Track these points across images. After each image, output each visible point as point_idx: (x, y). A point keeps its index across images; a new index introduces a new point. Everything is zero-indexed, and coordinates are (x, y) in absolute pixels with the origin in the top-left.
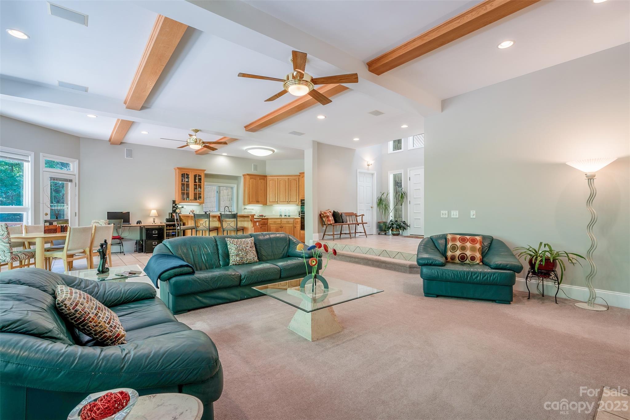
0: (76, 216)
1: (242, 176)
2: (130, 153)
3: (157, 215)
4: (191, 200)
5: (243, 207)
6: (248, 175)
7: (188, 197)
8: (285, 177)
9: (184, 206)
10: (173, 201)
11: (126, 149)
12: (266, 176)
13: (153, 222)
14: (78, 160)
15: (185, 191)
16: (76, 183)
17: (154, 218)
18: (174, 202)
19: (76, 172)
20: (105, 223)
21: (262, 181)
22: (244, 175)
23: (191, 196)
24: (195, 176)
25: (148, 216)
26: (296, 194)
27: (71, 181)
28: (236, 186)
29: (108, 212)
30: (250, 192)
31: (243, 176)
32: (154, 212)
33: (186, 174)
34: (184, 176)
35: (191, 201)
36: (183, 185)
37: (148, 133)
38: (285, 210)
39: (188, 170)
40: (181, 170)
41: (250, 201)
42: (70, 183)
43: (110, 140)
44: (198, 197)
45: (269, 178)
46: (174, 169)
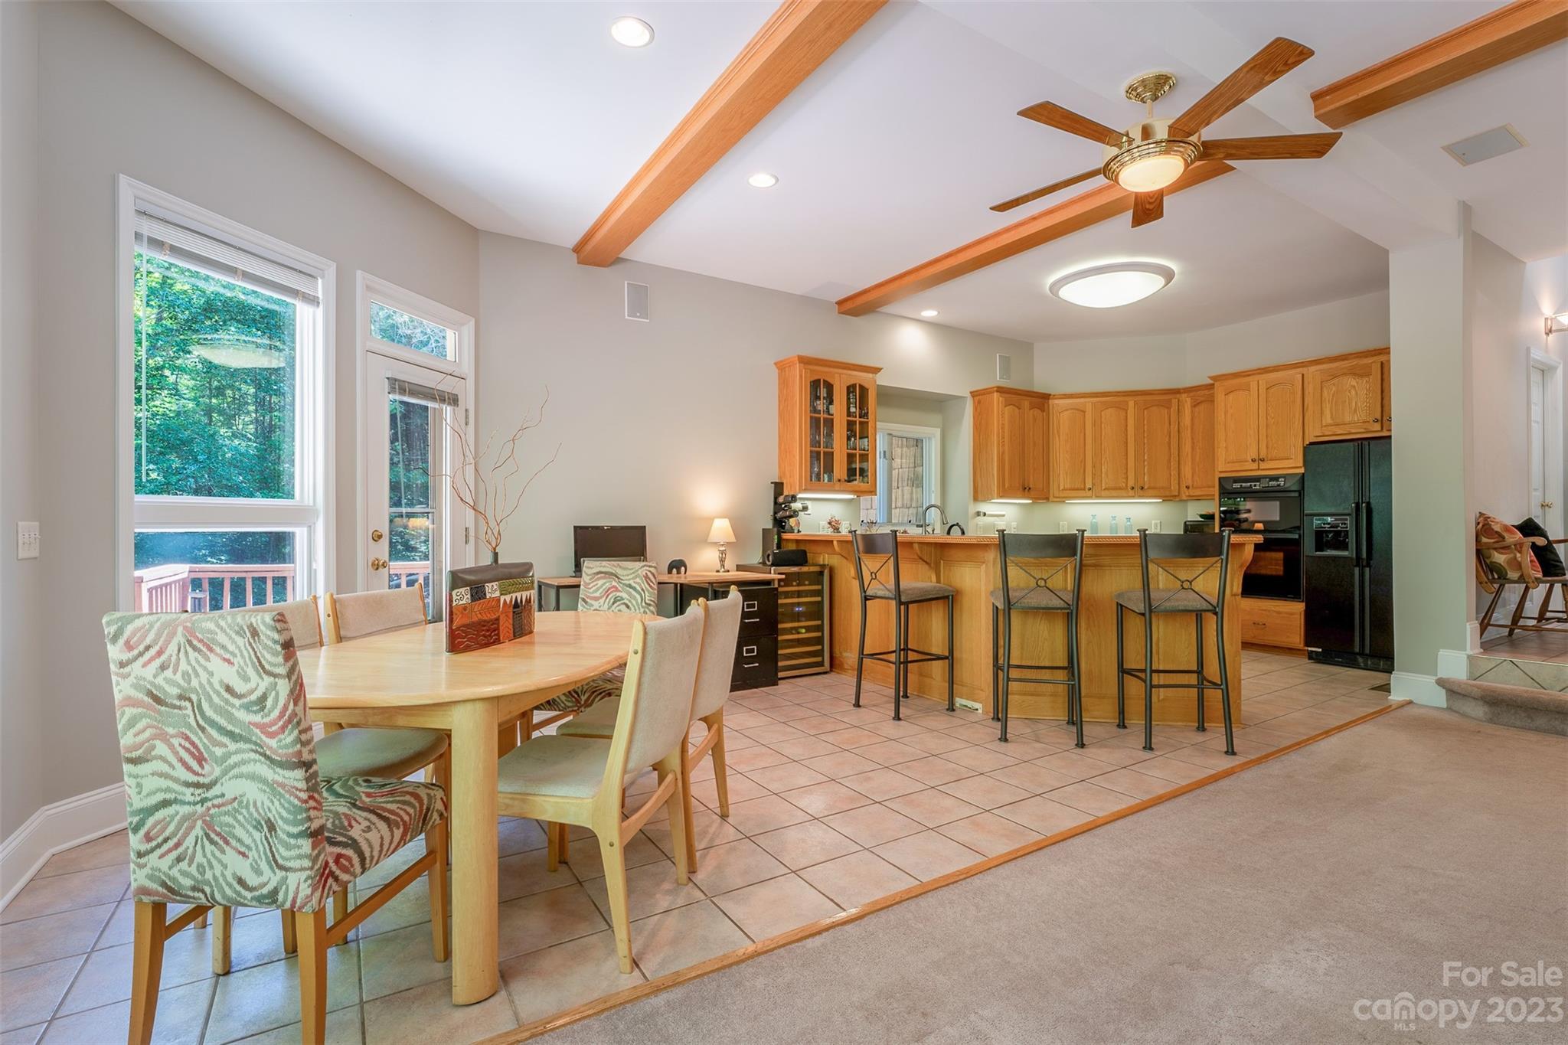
0: (467, 542)
1: (968, 395)
2: (640, 302)
3: (733, 539)
4: (839, 481)
5: (973, 508)
6: (1000, 390)
7: (829, 469)
8: (1082, 400)
9: (809, 504)
10: (776, 484)
11: (628, 284)
12: (1046, 397)
13: (718, 566)
14: (474, 320)
15: (820, 447)
16: (466, 410)
17: (721, 549)
18: (778, 487)
19: (467, 368)
20: (646, 577)
21: (1037, 412)
22: (974, 394)
23: (840, 469)
24: (851, 389)
25: (704, 541)
26: (1169, 461)
27: (454, 400)
28: (938, 432)
29: (576, 528)
30: (1003, 453)
31: (973, 396)
32: (721, 529)
33: (824, 380)
34: (819, 389)
35: (838, 486)
36: (815, 423)
37: (773, 181)
38: (1114, 518)
39: (830, 366)
40: (811, 367)
41: (1004, 485)
42: (448, 408)
43: (578, 249)
44: (857, 472)
45: (1056, 401)
46: (775, 364)
